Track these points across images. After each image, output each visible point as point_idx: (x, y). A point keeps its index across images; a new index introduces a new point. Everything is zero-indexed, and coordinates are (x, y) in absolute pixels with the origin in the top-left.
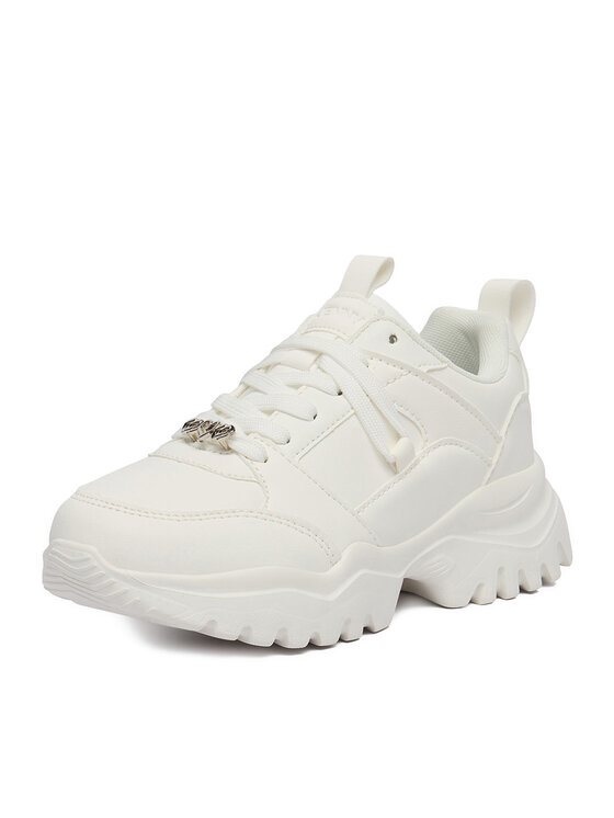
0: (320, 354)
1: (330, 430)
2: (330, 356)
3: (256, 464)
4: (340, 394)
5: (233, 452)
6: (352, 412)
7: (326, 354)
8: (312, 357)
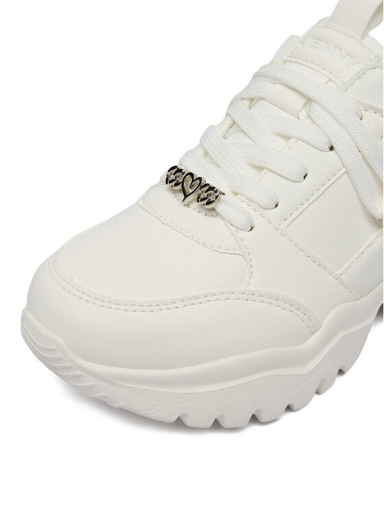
0: (309, 100)
1: (321, 191)
2: (319, 104)
3: (241, 234)
4: (332, 148)
5: (218, 215)
6: (344, 170)
7: (316, 102)
8: (300, 102)
